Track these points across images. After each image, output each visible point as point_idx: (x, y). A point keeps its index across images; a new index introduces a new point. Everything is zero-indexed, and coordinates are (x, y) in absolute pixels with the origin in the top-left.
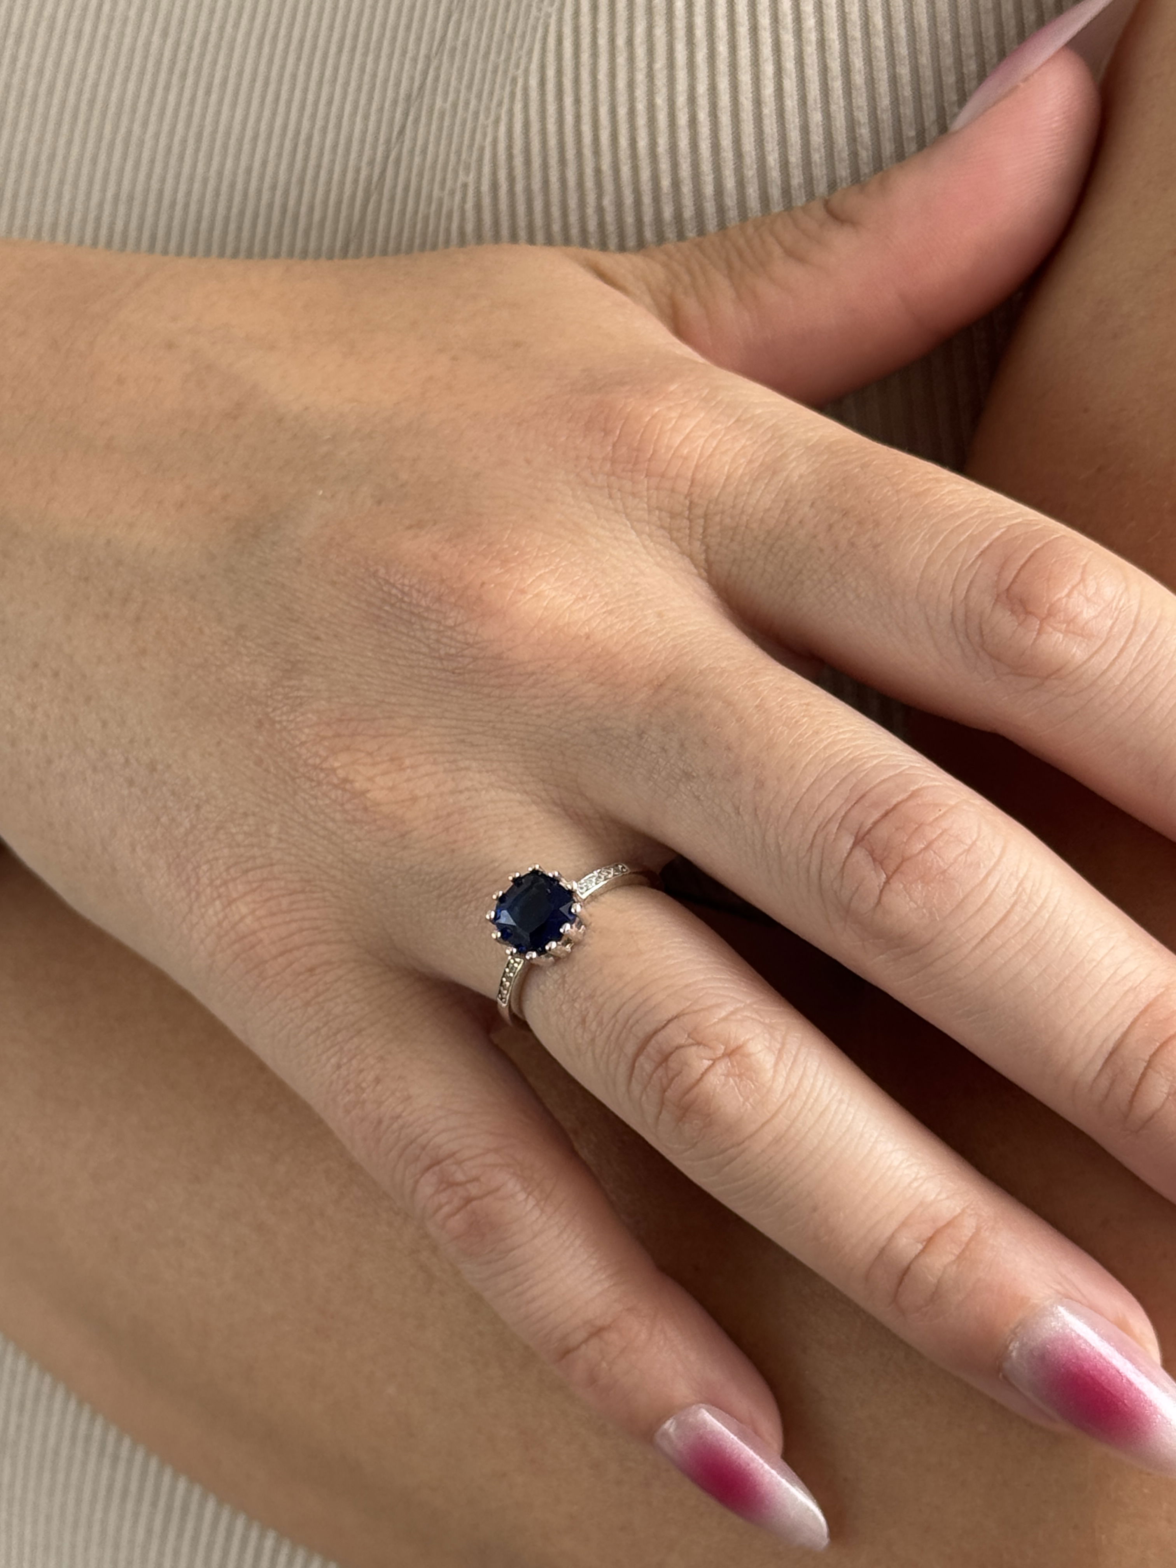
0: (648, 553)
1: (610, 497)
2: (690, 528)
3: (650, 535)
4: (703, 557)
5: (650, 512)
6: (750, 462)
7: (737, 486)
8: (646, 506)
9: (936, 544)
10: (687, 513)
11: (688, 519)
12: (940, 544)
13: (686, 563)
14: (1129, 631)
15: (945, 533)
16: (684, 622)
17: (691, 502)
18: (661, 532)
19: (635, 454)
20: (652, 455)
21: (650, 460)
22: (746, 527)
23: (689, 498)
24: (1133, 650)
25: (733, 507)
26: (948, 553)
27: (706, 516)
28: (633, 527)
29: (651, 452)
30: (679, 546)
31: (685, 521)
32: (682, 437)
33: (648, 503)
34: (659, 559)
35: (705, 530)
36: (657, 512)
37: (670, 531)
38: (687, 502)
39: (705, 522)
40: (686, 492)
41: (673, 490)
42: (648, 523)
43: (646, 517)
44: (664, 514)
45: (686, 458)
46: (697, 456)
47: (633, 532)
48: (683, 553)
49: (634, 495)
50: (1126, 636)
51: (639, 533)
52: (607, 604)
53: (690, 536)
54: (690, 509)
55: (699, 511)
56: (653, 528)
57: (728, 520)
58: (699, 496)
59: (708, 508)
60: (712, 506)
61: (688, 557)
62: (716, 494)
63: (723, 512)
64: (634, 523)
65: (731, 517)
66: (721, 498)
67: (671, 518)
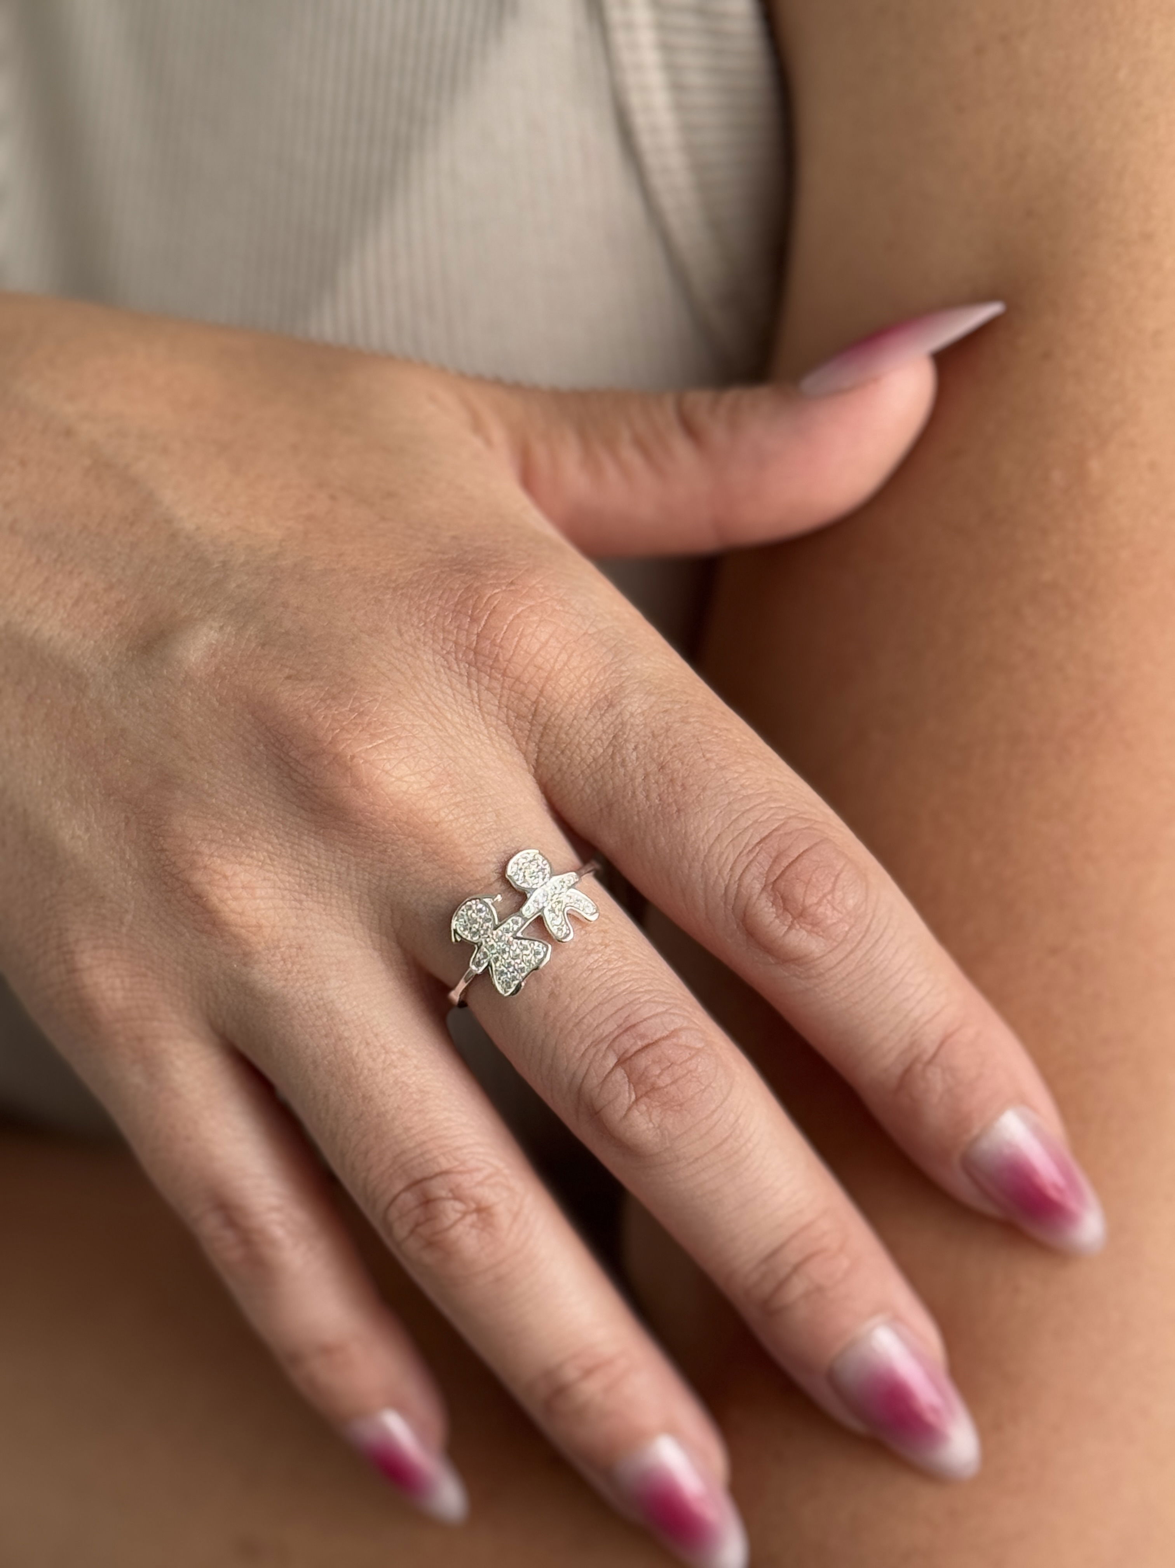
0: (493, 745)
1: (469, 686)
2: (530, 731)
3: (496, 729)
4: (535, 756)
5: (499, 708)
7: (577, 709)
8: (497, 703)
10: (531, 717)
13: (520, 758)
17: (536, 710)
18: (505, 728)
21: (508, 661)
22: (577, 747)
23: (535, 705)
25: (571, 726)
27: (545, 726)
28: (484, 719)
31: (528, 723)
33: (499, 700)
35: (542, 736)
36: (505, 710)
37: (513, 729)
38: (533, 710)
39: (544, 730)
40: (534, 699)
41: (523, 694)
42: (497, 717)
43: (496, 712)
44: (511, 713)
45: (539, 668)
47: (483, 723)
48: (520, 749)
49: (488, 689)
51: (487, 725)
53: (529, 737)
54: (534, 715)
55: (543, 720)
56: (500, 722)
57: (564, 736)
58: (544, 707)
59: (549, 719)
60: (553, 719)
61: (523, 753)
62: (559, 710)
63: (561, 727)
64: (486, 715)
65: (567, 734)
66: (562, 715)
67: (516, 718)
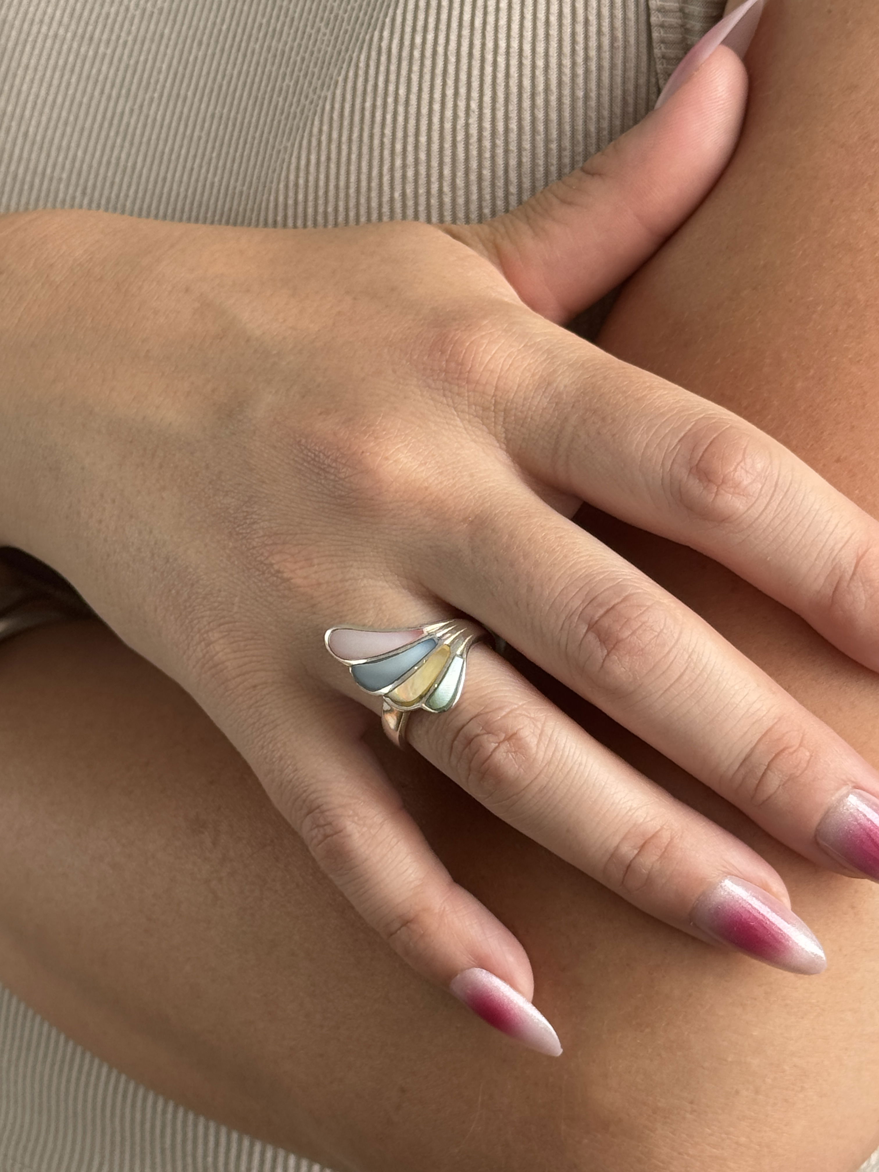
0: (468, 433)
1: (444, 396)
2: (495, 417)
3: (469, 421)
4: (503, 435)
5: (469, 406)
6: (533, 375)
7: (525, 392)
8: (466, 402)
9: (651, 434)
10: (493, 408)
11: (494, 411)
12: (654, 434)
13: (492, 440)
14: (771, 492)
15: (657, 427)
16: (487, 480)
17: (495, 401)
18: (477, 419)
19: (460, 367)
20: (470, 368)
21: (469, 372)
22: (531, 418)
23: (494, 398)
24: (774, 505)
25: (523, 405)
26: (659, 440)
27: (505, 410)
28: (458, 416)
29: (470, 367)
30: (489, 429)
31: (491, 413)
32: (490, 357)
33: (468, 401)
34: (474, 437)
35: (505, 419)
36: (474, 407)
37: (482, 419)
38: (493, 402)
39: (505, 414)
40: (492, 394)
41: (484, 393)
42: (469, 414)
43: (467, 410)
44: (478, 408)
45: (492, 372)
46: (499, 371)
47: (458, 419)
48: (490, 433)
49: (459, 394)
50: (769, 495)
51: (462, 420)
52: (439, 467)
53: (495, 423)
54: (495, 405)
55: (502, 407)
56: (472, 416)
57: (520, 414)
58: (501, 398)
59: (506, 405)
60: (509, 404)
61: (494, 436)
62: (512, 397)
63: (516, 409)
64: (460, 413)
65: (522, 412)
66: (515, 400)
67: (483, 410)
